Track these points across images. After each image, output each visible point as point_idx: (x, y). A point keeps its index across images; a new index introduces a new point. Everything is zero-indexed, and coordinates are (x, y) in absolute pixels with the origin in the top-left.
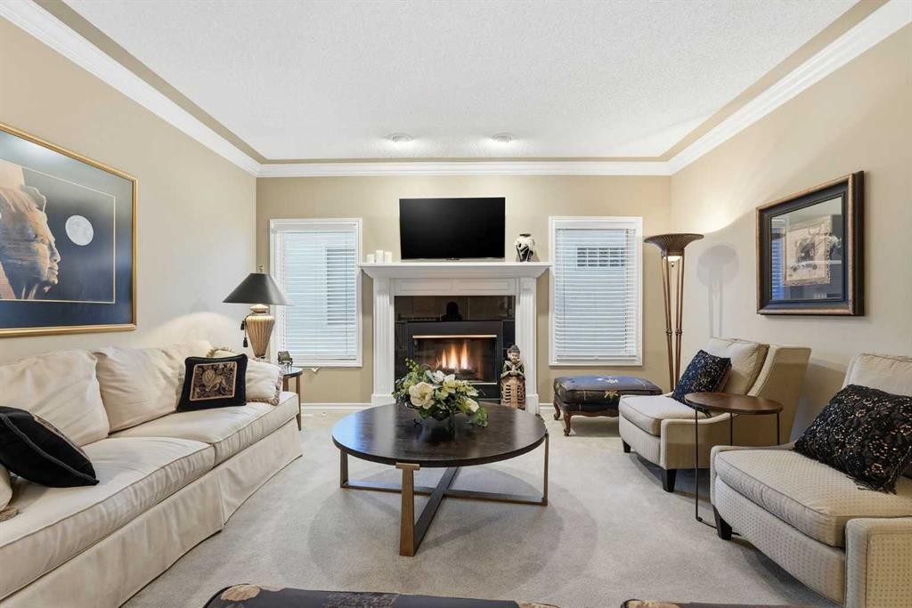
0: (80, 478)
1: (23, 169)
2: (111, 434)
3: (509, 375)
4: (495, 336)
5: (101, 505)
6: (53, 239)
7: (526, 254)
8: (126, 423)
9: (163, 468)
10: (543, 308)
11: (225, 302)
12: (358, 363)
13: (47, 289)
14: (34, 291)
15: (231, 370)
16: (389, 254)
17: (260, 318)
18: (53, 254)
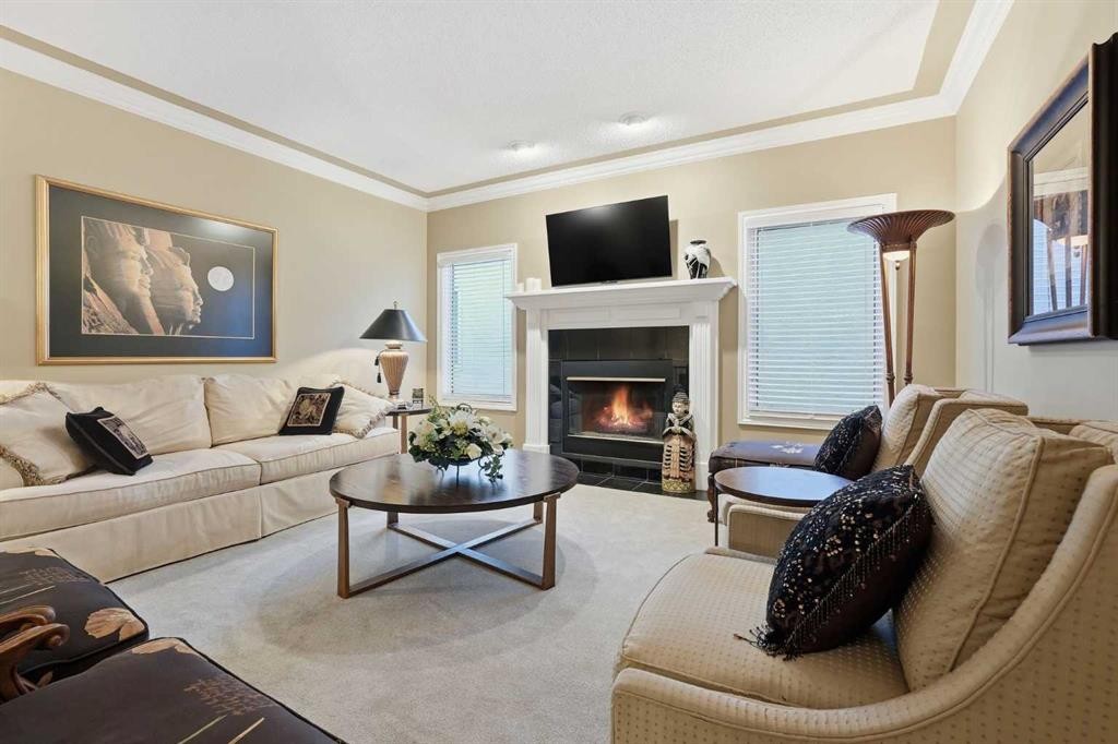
0: (118, 467)
1: (172, 236)
2: (213, 446)
3: (670, 432)
4: (663, 380)
5: (119, 491)
6: (196, 287)
7: (697, 269)
8: (225, 438)
9: (196, 473)
10: (728, 340)
11: (362, 338)
12: (512, 407)
13: (191, 327)
14: (180, 329)
15: (324, 401)
16: (538, 281)
17: (396, 353)
18: (196, 299)
